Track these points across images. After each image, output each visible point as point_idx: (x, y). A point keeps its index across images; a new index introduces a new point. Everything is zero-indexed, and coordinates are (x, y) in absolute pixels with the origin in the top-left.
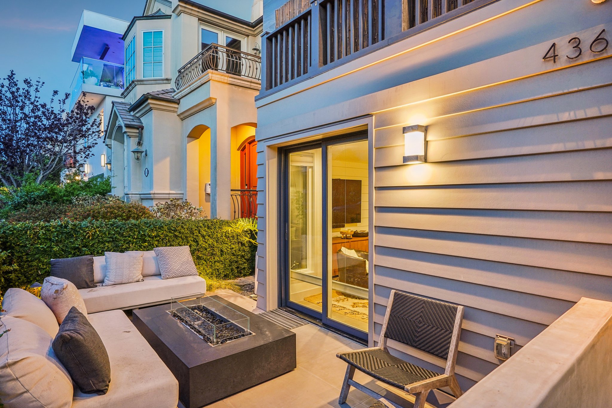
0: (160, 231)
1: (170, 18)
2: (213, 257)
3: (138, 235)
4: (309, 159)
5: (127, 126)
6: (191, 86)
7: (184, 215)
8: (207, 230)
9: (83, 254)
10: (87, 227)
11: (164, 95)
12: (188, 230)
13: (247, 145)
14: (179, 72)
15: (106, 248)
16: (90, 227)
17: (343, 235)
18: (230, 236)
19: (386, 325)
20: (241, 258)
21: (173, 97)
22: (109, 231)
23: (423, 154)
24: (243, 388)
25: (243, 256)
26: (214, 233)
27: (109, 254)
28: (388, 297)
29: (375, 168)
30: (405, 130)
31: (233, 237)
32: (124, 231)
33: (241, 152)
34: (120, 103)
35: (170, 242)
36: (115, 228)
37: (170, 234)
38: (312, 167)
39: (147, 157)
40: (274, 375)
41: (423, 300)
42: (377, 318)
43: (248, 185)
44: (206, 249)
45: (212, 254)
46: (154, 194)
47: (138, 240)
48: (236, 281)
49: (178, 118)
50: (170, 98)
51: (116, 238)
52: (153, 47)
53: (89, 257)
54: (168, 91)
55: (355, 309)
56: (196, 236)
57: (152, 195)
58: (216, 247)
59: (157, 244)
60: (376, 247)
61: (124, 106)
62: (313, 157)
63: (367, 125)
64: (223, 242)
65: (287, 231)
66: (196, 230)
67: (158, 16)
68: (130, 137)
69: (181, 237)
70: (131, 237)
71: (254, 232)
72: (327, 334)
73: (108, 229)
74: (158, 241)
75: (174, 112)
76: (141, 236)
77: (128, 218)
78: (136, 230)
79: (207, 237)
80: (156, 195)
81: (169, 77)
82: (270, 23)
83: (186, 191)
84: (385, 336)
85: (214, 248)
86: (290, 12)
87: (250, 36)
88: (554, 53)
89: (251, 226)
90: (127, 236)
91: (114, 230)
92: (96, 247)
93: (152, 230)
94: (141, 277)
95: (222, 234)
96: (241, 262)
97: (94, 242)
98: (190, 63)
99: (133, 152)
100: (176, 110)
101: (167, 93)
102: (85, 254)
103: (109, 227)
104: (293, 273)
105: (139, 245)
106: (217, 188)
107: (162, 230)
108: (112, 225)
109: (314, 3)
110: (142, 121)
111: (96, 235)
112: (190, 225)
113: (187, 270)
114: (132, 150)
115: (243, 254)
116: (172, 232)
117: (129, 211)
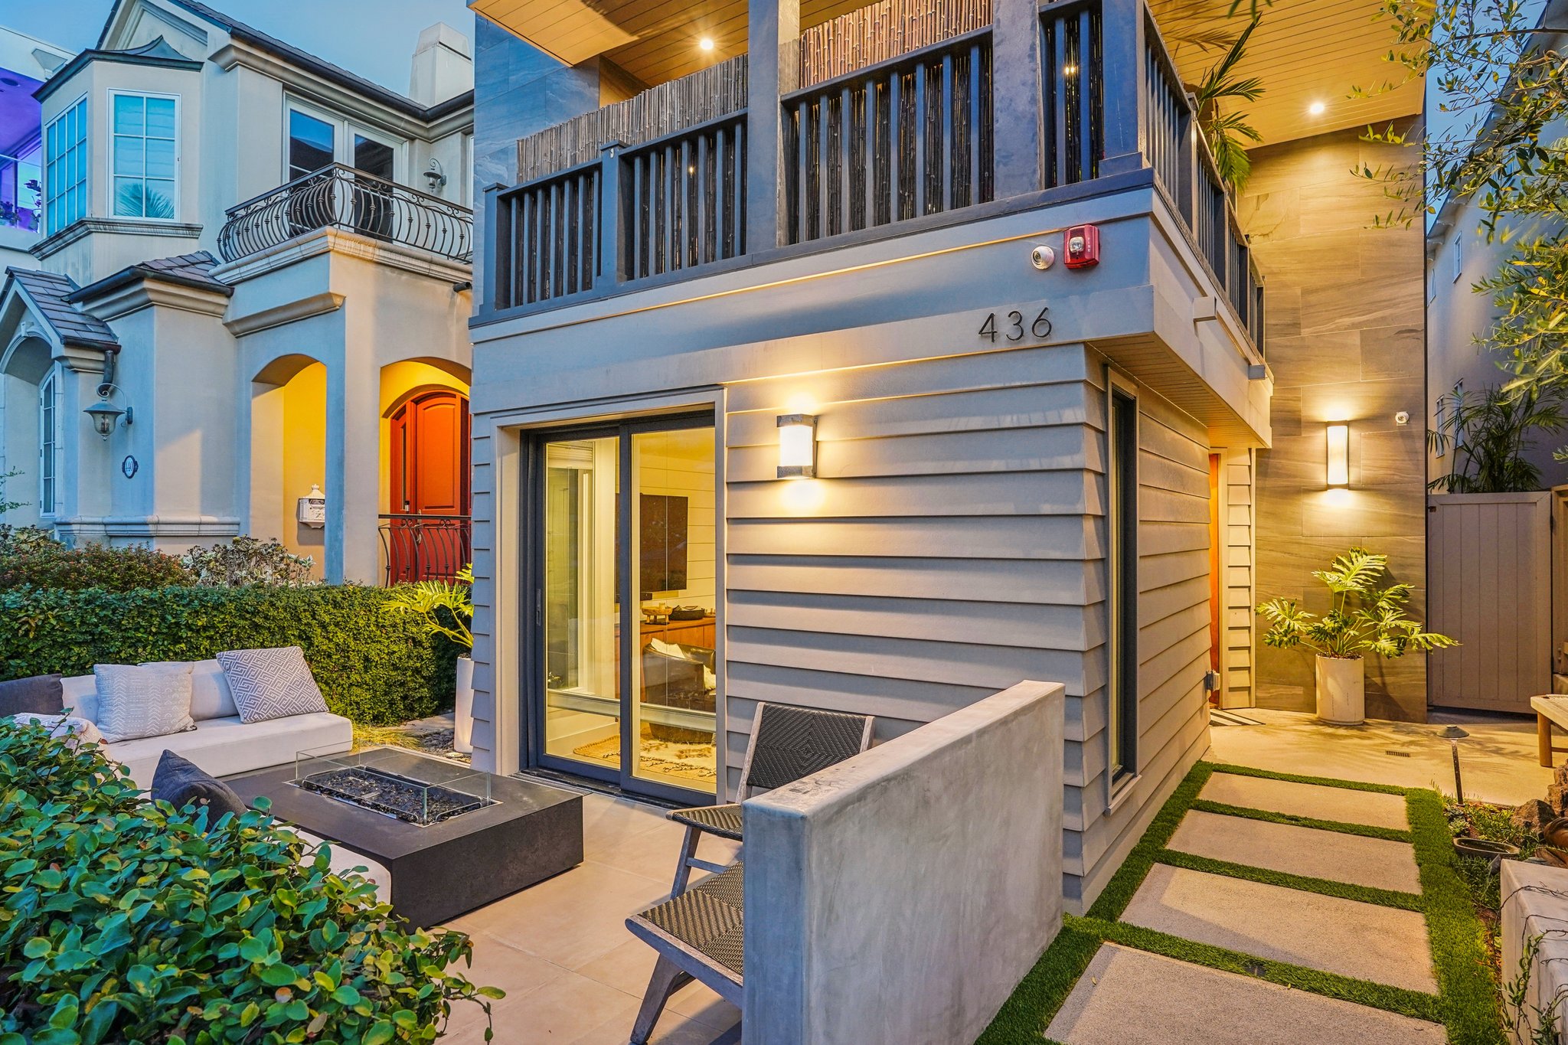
0: (215, 616)
1: (199, 70)
2: (345, 675)
3: (160, 624)
4: (584, 454)
5: (70, 343)
6: (272, 259)
7: (268, 574)
8: (332, 610)
9: (13, 674)
10: (20, 609)
11: (187, 269)
12: (285, 611)
13: (410, 406)
14: (231, 213)
15: (73, 659)
16: (30, 608)
17: (649, 616)
18: (387, 623)
19: (750, 763)
20: (413, 675)
21: (212, 277)
22: (82, 617)
23: (811, 464)
24: (488, 898)
25: (417, 671)
26: (348, 617)
27: (106, 669)
28: (752, 718)
29: (727, 483)
30: (781, 420)
31: (394, 626)
32: (123, 615)
33: (392, 422)
34: (36, 275)
35: (240, 641)
36: (97, 610)
37: (242, 623)
38: (590, 472)
39: (131, 427)
40: (544, 875)
41: (813, 714)
42: (732, 759)
43: (412, 503)
44: (329, 656)
45: (344, 668)
46: (158, 523)
47: (161, 637)
48: (402, 727)
49: (225, 331)
50: (203, 279)
51: (101, 633)
52: (144, 136)
53: (50, 678)
54: (196, 261)
55: (684, 761)
56: (306, 624)
57: (151, 527)
58: (353, 651)
59: (208, 647)
60: (731, 629)
61: (50, 285)
62: (591, 449)
63: (714, 403)
64: (370, 638)
65: (539, 606)
66: (305, 611)
67: (154, 57)
68: (77, 372)
69: (269, 628)
70: (142, 630)
71: (454, 613)
72: (633, 807)
73: (78, 611)
74: (210, 638)
75: (214, 314)
76: (169, 628)
77: (126, 585)
78: (154, 613)
79: (331, 628)
80: (161, 527)
81: (195, 222)
82: (492, 146)
83: (248, 517)
84: (747, 784)
85: (348, 652)
86: (551, 152)
87: (417, 141)
88: (993, 329)
89: (448, 598)
90: (130, 629)
91: (97, 615)
92: (45, 657)
93: (197, 612)
94: (190, 721)
95: (369, 620)
96: (412, 685)
97: (39, 644)
98: (268, 198)
99: (92, 412)
100: (222, 310)
101: (193, 264)
102: (16, 675)
103: (80, 608)
104: (552, 697)
105: (162, 650)
106: (345, 512)
107: (223, 613)
108: (88, 602)
109: (607, 151)
110: (115, 331)
111: (48, 627)
112: (291, 600)
113: (303, 700)
114: (89, 407)
115: (418, 665)
116: (248, 616)
117: (129, 568)
